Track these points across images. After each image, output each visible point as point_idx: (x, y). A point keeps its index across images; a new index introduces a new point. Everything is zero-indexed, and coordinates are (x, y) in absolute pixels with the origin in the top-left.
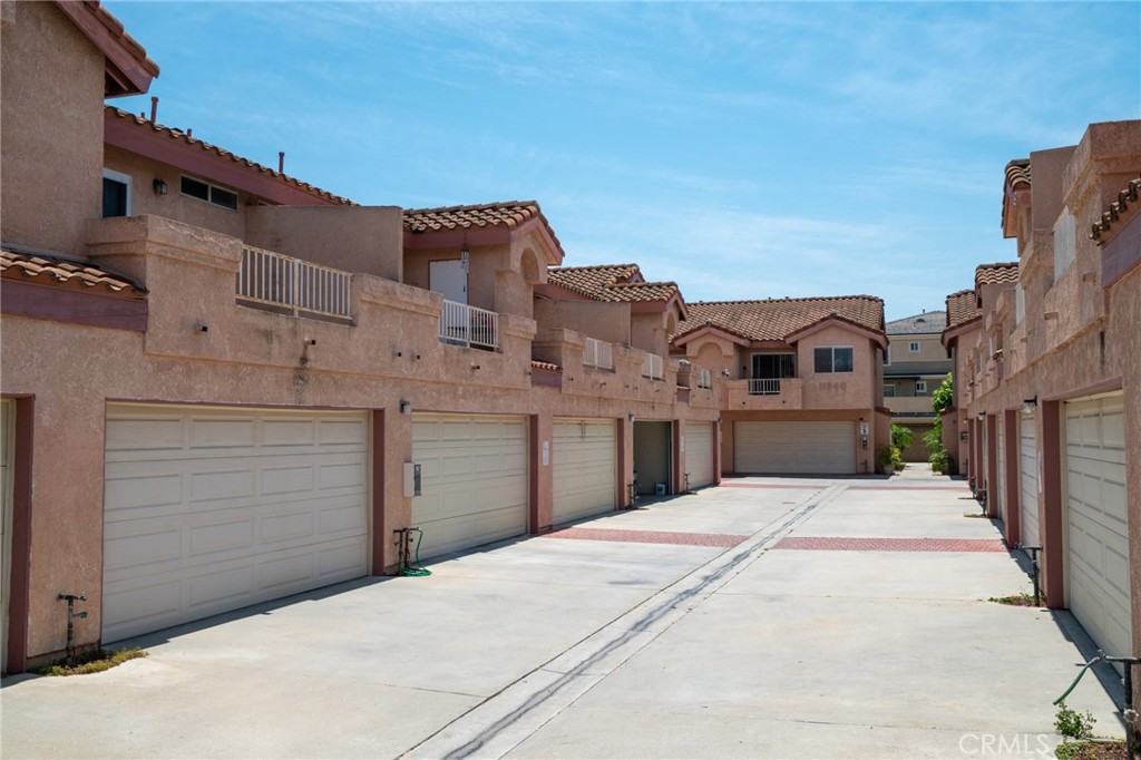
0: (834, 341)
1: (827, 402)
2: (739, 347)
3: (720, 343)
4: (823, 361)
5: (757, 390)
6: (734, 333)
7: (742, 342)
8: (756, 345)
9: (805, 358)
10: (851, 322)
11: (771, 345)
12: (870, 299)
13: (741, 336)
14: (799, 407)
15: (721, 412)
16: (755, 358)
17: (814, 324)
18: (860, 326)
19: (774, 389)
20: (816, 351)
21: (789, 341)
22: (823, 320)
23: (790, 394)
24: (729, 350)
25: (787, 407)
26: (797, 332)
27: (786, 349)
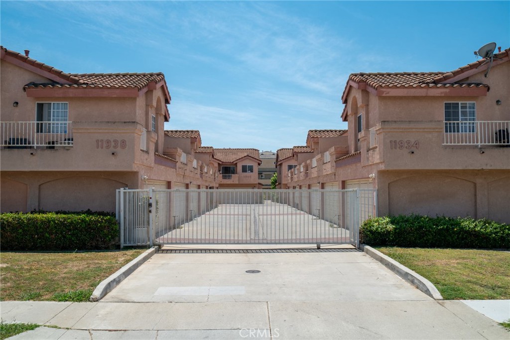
0: (248, 163)
1: (245, 181)
2: (219, 164)
3: (213, 163)
4: (244, 169)
5: (224, 177)
6: (218, 160)
7: (221, 163)
8: (223, 163)
9: (239, 168)
10: (253, 158)
11: (228, 164)
12: (255, 150)
13: (220, 161)
14: (238, 183)
15: (219, 184)
16: (223, 167)
17: (242, 158)
18: (255, 159)
19: (229, 177)
20: (243, 166)
21: (234, 163)
22: (245, 157)
23: (234, 179)
24: (216, 165)
25: (234, 183)
26: (237, 160)
27: (233, 165)
